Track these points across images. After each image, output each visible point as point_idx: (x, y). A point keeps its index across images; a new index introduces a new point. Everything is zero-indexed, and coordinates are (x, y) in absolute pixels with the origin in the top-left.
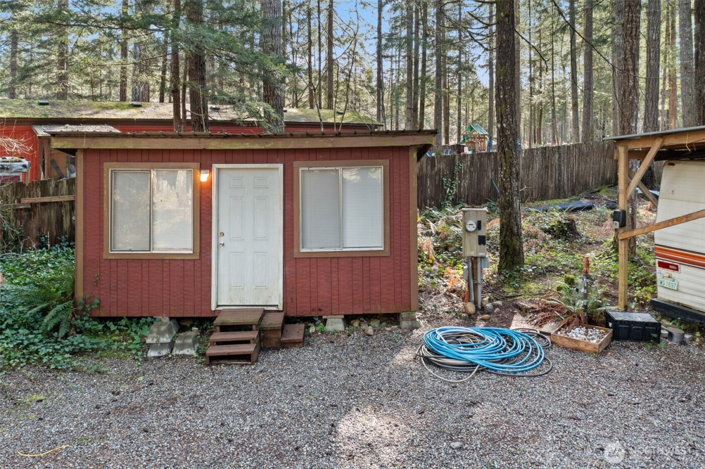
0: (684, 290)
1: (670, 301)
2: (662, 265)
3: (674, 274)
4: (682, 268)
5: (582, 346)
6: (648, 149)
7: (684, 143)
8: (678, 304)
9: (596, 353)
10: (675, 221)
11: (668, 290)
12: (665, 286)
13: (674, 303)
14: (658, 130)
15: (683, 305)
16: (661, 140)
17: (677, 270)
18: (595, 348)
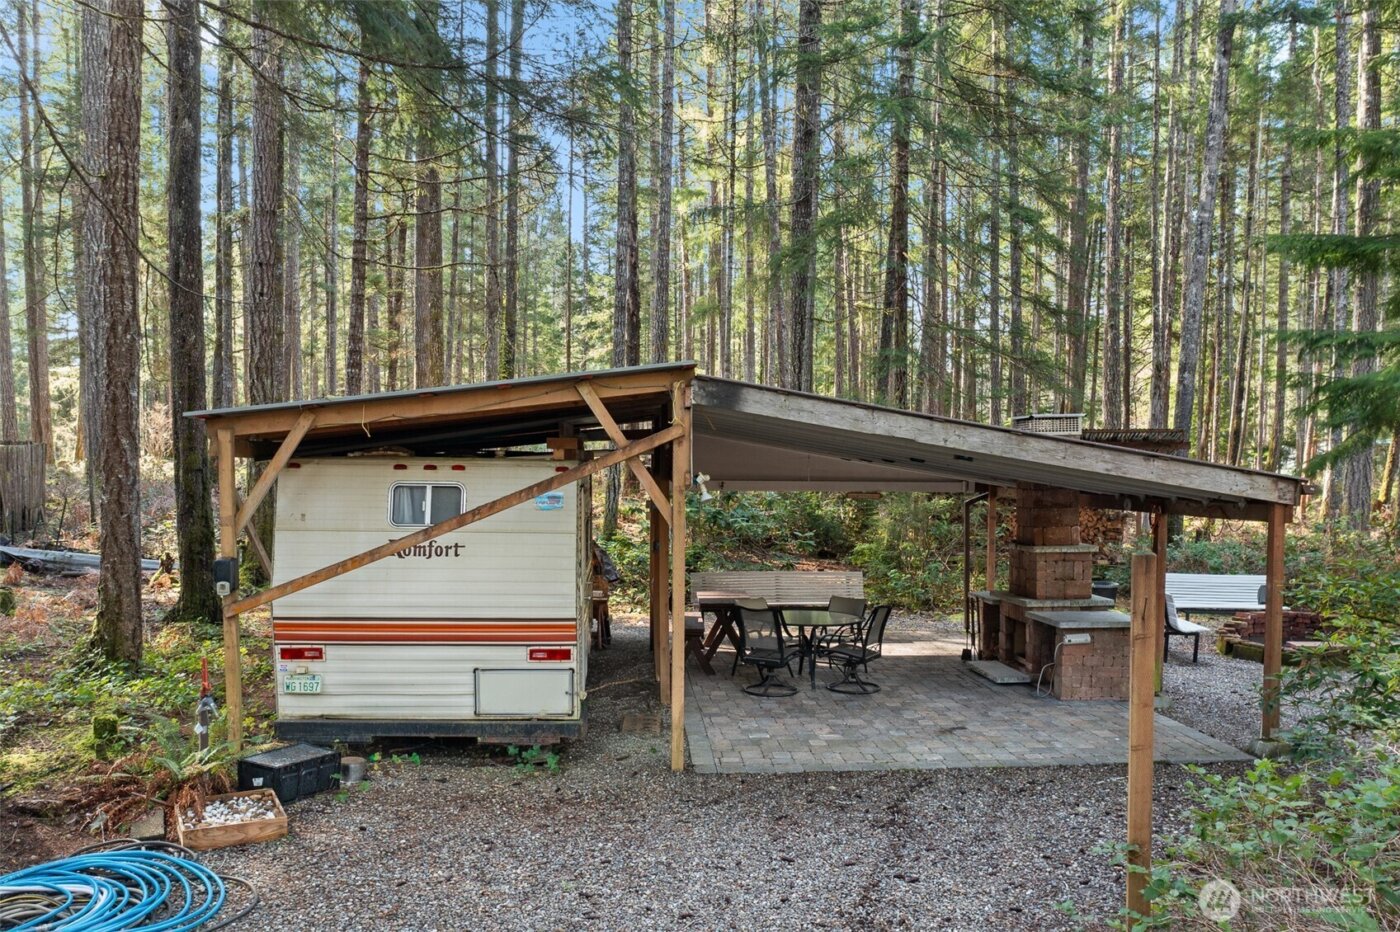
0: (331, 690)
1: (304, 717)
2: (287, 654)
3: (314, 666)
4: (330, 652)
5: (253, 833)
6: (283, 435)
7: (356, 422)
8: (322, 716)
9: (282, 835)
10: (349, 564)
11: (302, 699)
12: (297, 691)
13: (314, 717)
14: (288, 399)
15: (328, 717)
16: (311, 417)
17: (320, 657)
18: (281, 827)
